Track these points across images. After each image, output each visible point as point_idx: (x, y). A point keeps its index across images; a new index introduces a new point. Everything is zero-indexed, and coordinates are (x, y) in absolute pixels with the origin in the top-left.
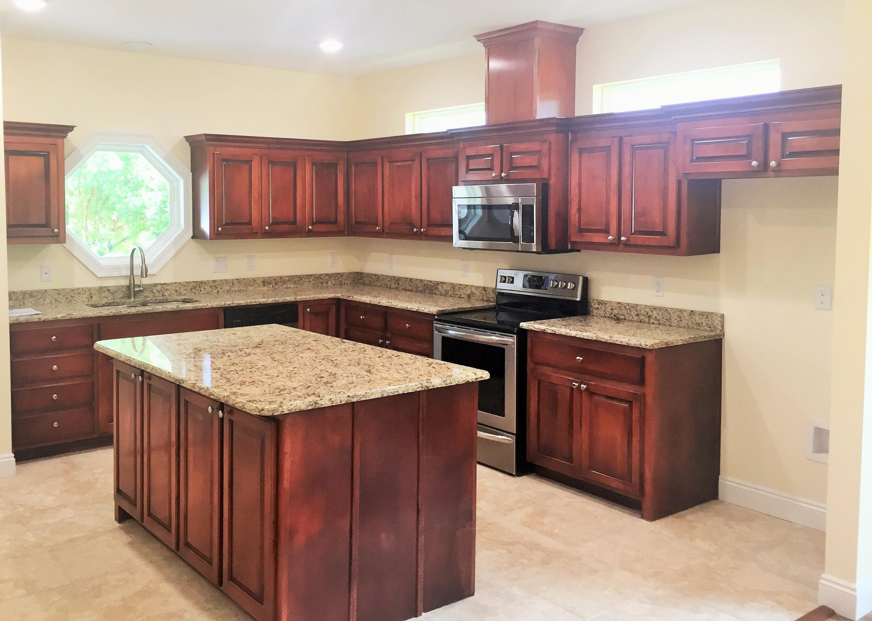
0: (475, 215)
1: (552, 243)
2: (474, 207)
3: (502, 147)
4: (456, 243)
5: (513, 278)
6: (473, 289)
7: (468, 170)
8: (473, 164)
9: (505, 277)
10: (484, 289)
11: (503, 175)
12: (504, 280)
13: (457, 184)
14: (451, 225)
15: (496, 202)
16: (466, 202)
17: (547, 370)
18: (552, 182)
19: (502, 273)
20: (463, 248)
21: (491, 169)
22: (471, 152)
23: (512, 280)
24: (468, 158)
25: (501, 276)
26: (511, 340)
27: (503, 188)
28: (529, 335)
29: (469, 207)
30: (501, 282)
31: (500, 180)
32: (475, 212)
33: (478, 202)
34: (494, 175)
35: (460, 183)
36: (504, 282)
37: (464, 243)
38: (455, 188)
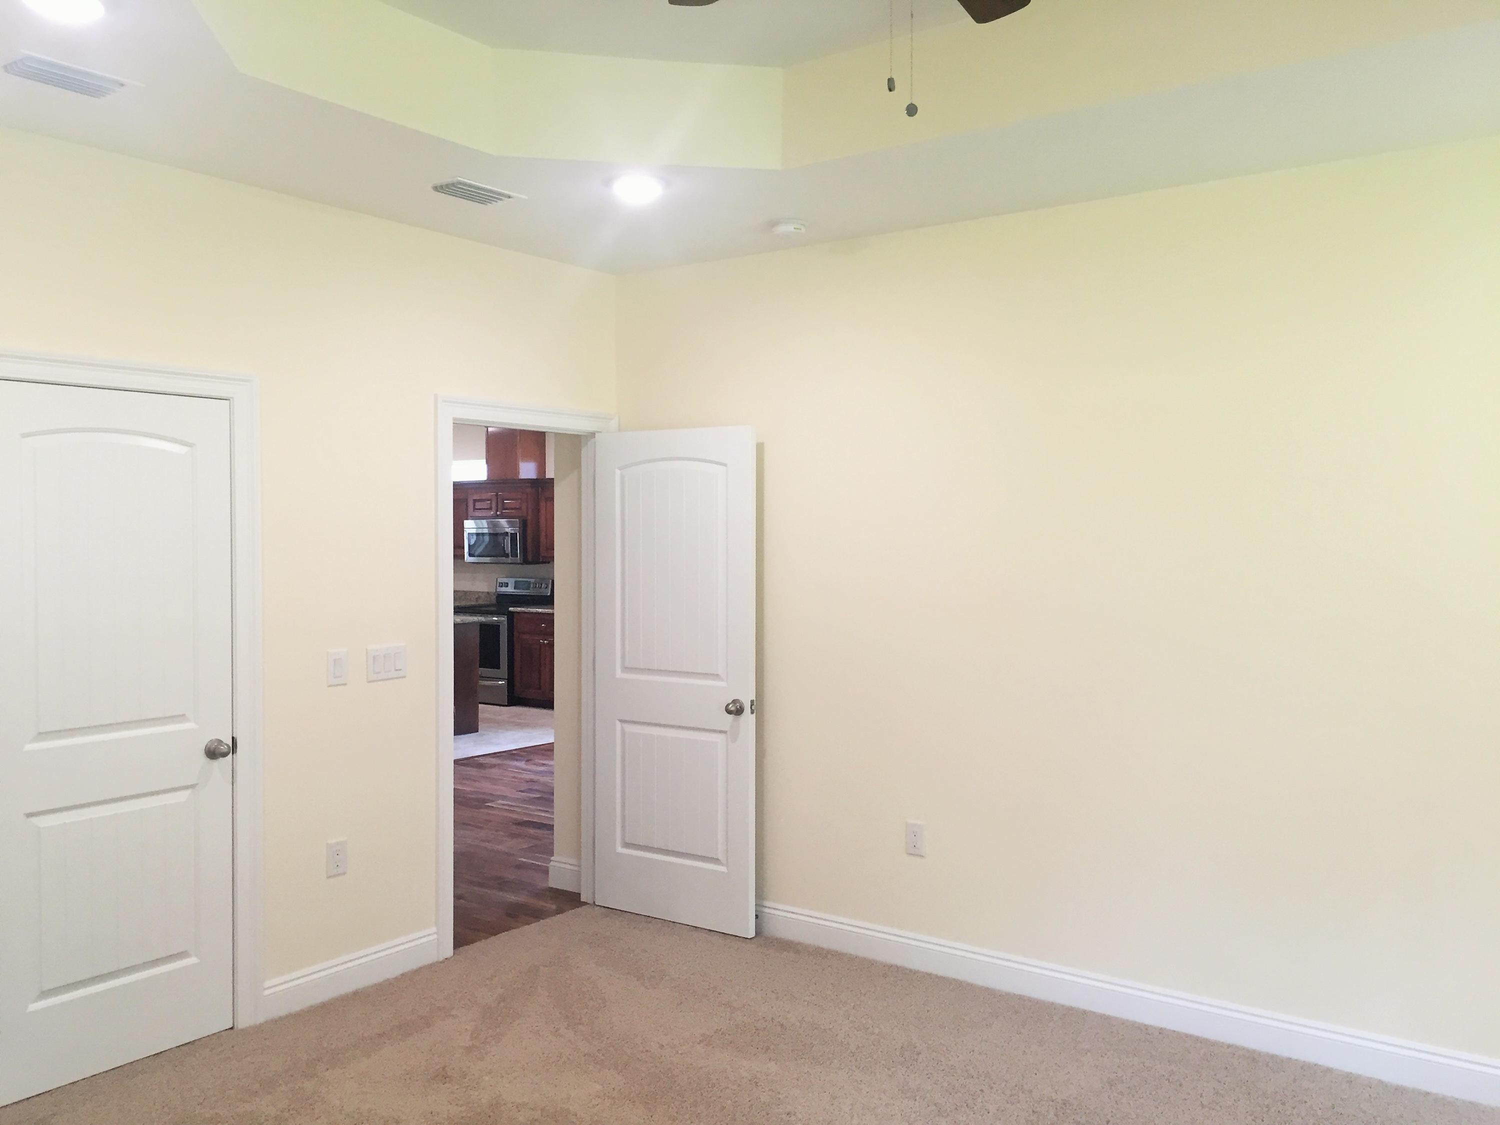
0: (483, 541)
1: (530, 558)
2: (483, 534)
3: (497, 495)
4: (467, 560)
5: (507, 583)
6: (480, 594)
7: (475, 509)
8: (478, 505)
9: (502, 583)
10: (488, 593)
11: (498, 513)
12: (501, 585)
13: (467, 519)
14: (463, 548)
15: (499, 531)
16: (474, 531)
17: (525, 637)
18: (529, 518)
19: (500, 580)
20: (473, 563)
21: (491, 509)
22: (476, 497)
23: (507, 585)
24: (475, 501)
25: (500, 583)
26: (504, 619)
27: (503, 522)
28: (515, 615)
29: (478, 534)
30: (499, 586)
31: (497, 517)
32: (483, 538)
33: (486, 531)
34: (492, 513)
35: (469, 518)
36: (502, 586)
37: (472, 559)
38: (465, 521)
